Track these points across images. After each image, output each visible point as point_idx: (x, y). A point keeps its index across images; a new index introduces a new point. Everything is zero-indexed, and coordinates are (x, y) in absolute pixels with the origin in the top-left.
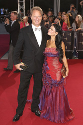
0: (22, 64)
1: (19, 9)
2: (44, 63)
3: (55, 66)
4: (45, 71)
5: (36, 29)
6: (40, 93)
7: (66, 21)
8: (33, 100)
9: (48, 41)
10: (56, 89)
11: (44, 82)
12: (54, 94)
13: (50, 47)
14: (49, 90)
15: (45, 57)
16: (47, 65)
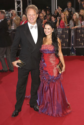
0: (19, 61)
1: (16, 7)
2: (41, 60)
3: (52, 62)
4: (42, 68)
5: (32, 27)
6: (38, 89)
7: (63, 19)
8: (32, 96)
9: (44, 38)
10: (53, 84)
11: (41, 79)
12: (52, 89)
13: (47, 44)
14: (46, 86)
15: (41, 54)
16: (44, 62)
